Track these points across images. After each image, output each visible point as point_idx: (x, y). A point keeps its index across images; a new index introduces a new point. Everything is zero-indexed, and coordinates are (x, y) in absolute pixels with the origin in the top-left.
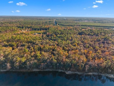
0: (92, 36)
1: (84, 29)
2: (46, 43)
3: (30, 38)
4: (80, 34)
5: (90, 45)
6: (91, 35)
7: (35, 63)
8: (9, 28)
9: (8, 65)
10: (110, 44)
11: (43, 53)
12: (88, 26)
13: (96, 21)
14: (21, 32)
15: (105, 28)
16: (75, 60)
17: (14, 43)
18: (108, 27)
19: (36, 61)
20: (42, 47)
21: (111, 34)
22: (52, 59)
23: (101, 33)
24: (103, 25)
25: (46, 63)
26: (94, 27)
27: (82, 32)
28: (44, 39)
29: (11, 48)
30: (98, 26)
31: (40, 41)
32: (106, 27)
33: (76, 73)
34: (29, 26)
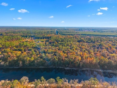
0: (90, 43)
1: (83, 38)
2: (49, 48)
3: (35, 44)
4: (79, 41)
5: (86, 49)
6: (88, 42)
7: (41, 62)
8: (15, 37)
9: (21, 63)
10: (104, 49)
11: (47, 54)
12: (87, 35)
13: (96, 31)
14: (26, 40)
15: (103, 37)
16: (72, 59)
17: (22, 48)
18: (106, 36)
19: (42, 60)
20: (46, 50)
21: (107, 41)
22: (54, 59)
23: (97, 40)
24: (101, 35)
25: (49, 62)
26: (93, 36)
27: (81, 40)
28: (47, 46)
29: (20, 52)
30: (97, 35)
31: (44, 47)
32: (104, 35)
33: (73, 68)
34: (32, 35)
